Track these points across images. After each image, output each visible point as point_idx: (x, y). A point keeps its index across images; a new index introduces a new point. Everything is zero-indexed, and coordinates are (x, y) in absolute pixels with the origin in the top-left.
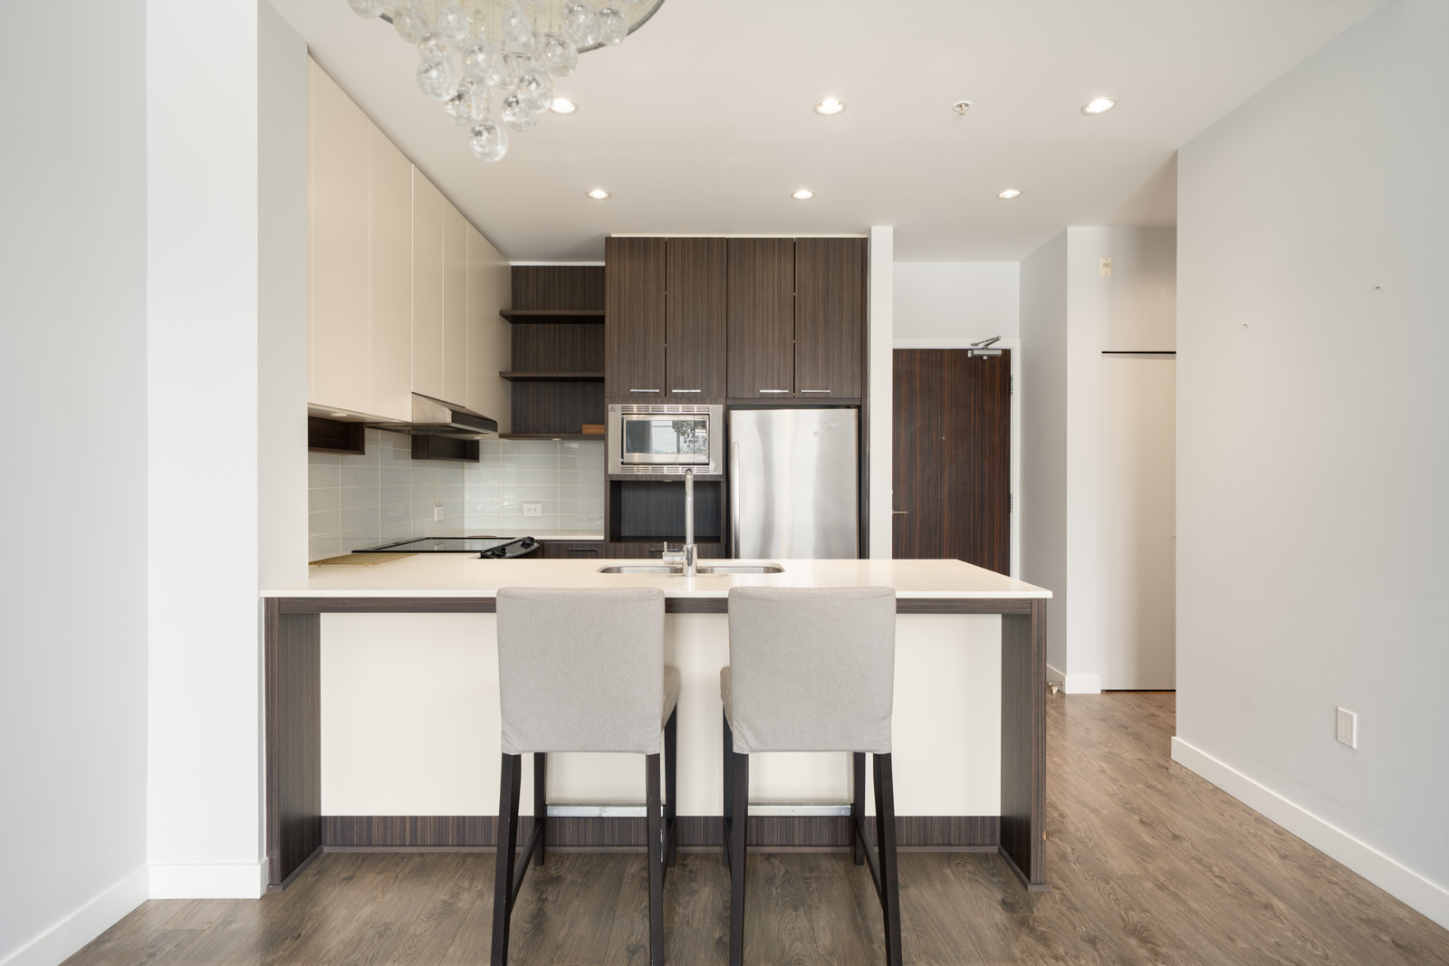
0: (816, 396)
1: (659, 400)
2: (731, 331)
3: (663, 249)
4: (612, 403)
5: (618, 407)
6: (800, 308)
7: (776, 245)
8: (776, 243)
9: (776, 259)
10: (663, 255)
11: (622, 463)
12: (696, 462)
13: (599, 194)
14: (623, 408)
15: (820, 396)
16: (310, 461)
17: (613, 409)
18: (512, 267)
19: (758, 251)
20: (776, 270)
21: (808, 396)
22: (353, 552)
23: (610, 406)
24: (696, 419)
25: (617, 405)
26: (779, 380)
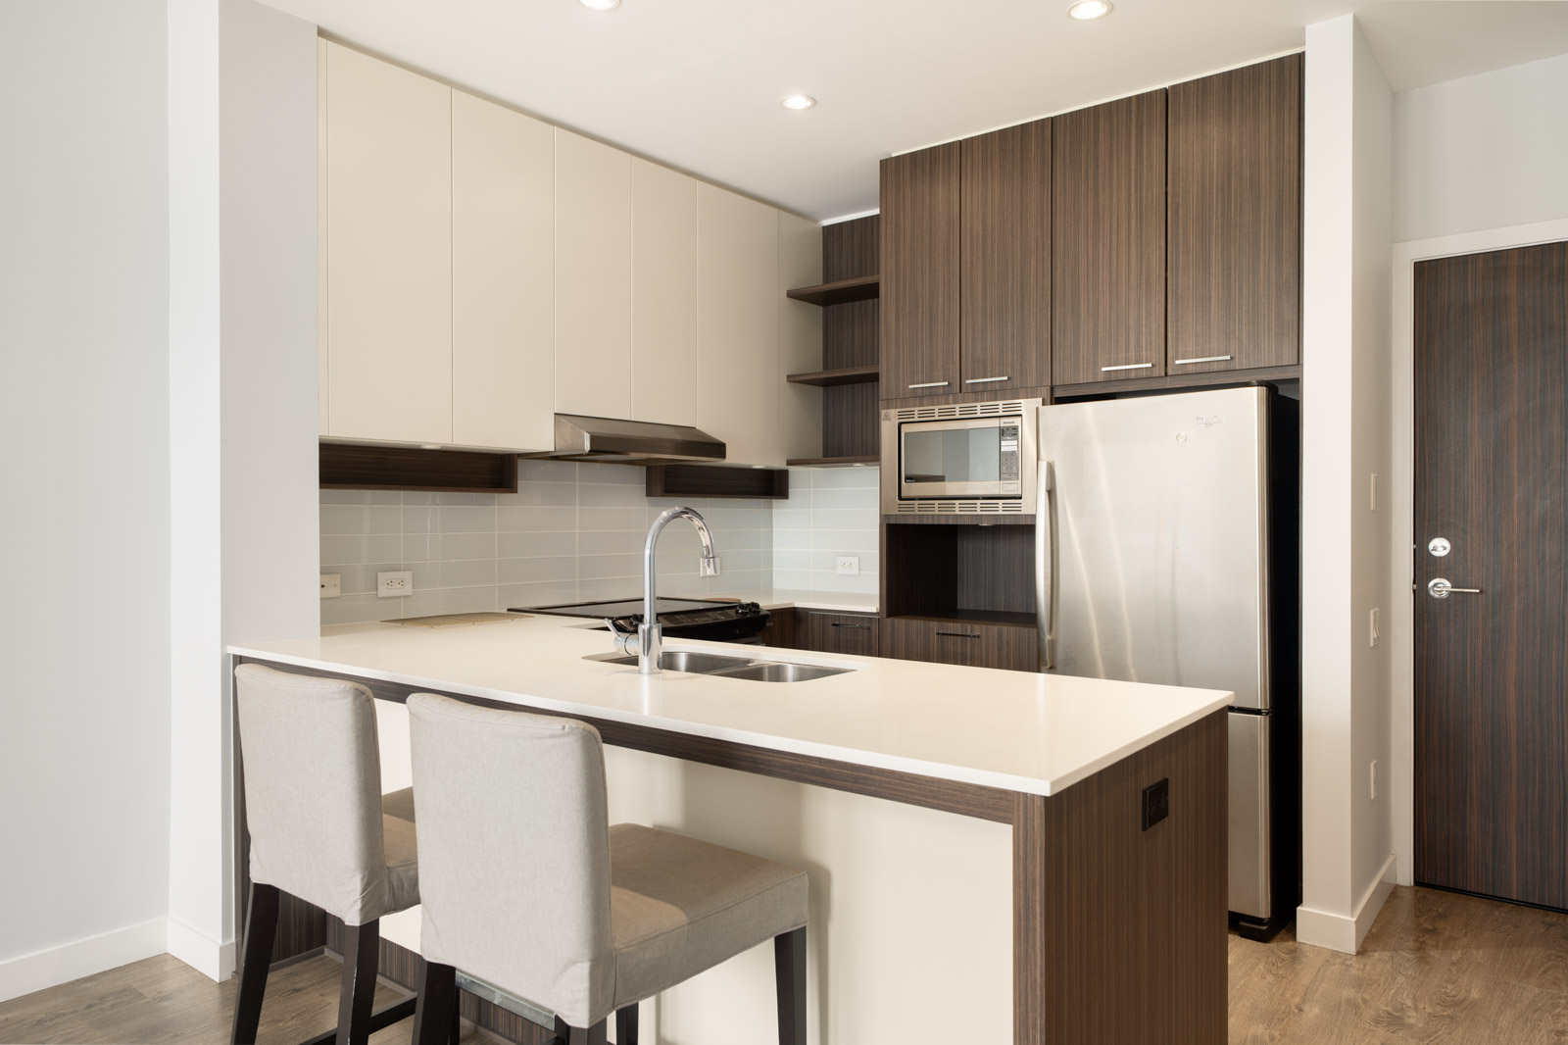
0: (1206, 368)
1: (951, 398)
2: (1058, 271)
3: (956, 159)
4: (888, 408)
5: (893, 412)
6: (1176, 212)
7: (1134, 108)
8: (1134, 104)
9: (1134, 132)
10: (956, 169)
11: (900, 498)
12: (1003, 493)
13: (797, 102)
14: (900, 414)
15: (1215, 367)
16: (322, 501)
17: (888, 418)
18: (824, 227)
19: (1101, 126)
20: (1133, 151)
21: (1191, 369)
22: (508, 610)
23: (883, 412)
24: (1002, 425)
25: (892, 410)
26: (1138, 346)
